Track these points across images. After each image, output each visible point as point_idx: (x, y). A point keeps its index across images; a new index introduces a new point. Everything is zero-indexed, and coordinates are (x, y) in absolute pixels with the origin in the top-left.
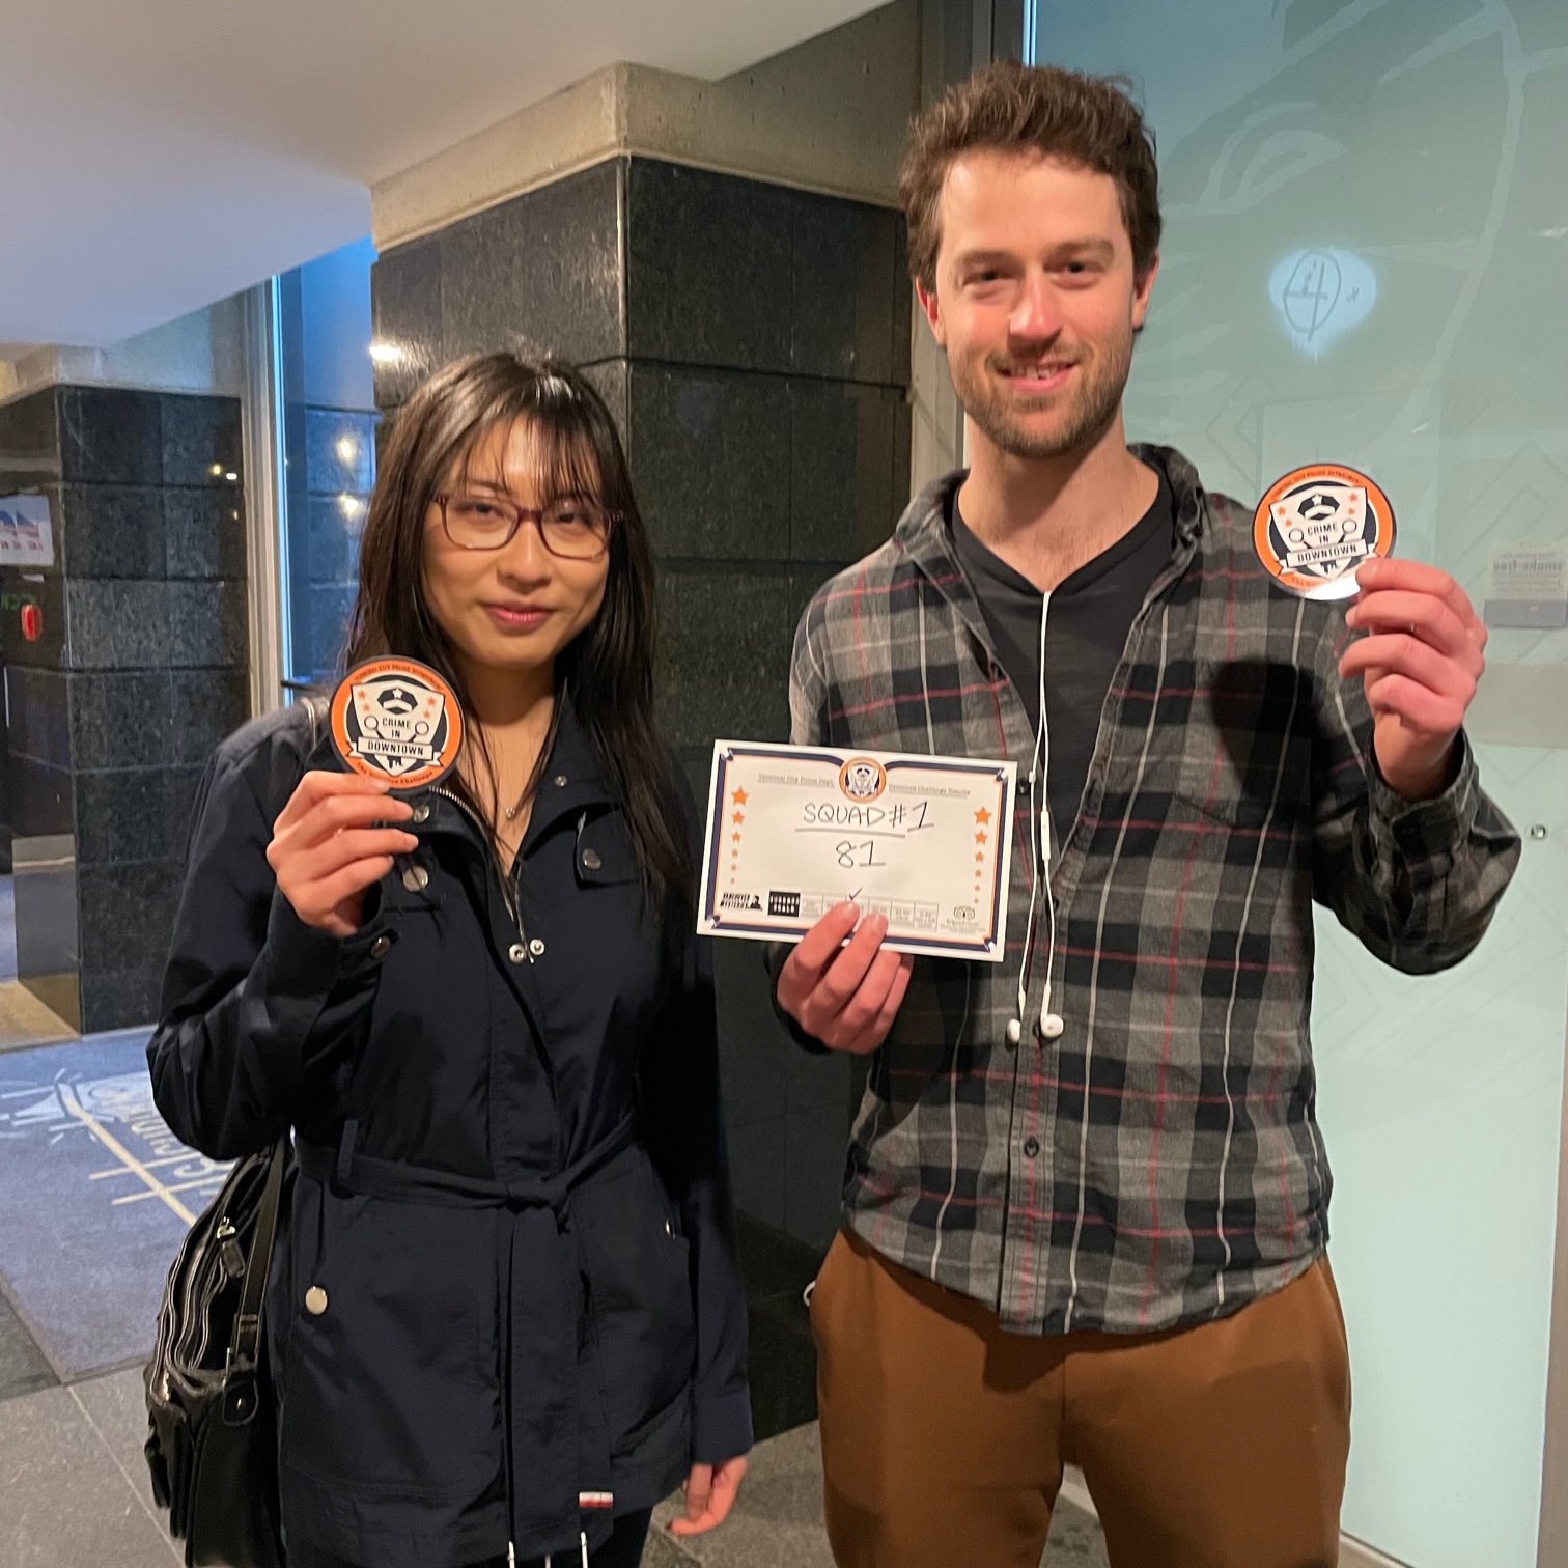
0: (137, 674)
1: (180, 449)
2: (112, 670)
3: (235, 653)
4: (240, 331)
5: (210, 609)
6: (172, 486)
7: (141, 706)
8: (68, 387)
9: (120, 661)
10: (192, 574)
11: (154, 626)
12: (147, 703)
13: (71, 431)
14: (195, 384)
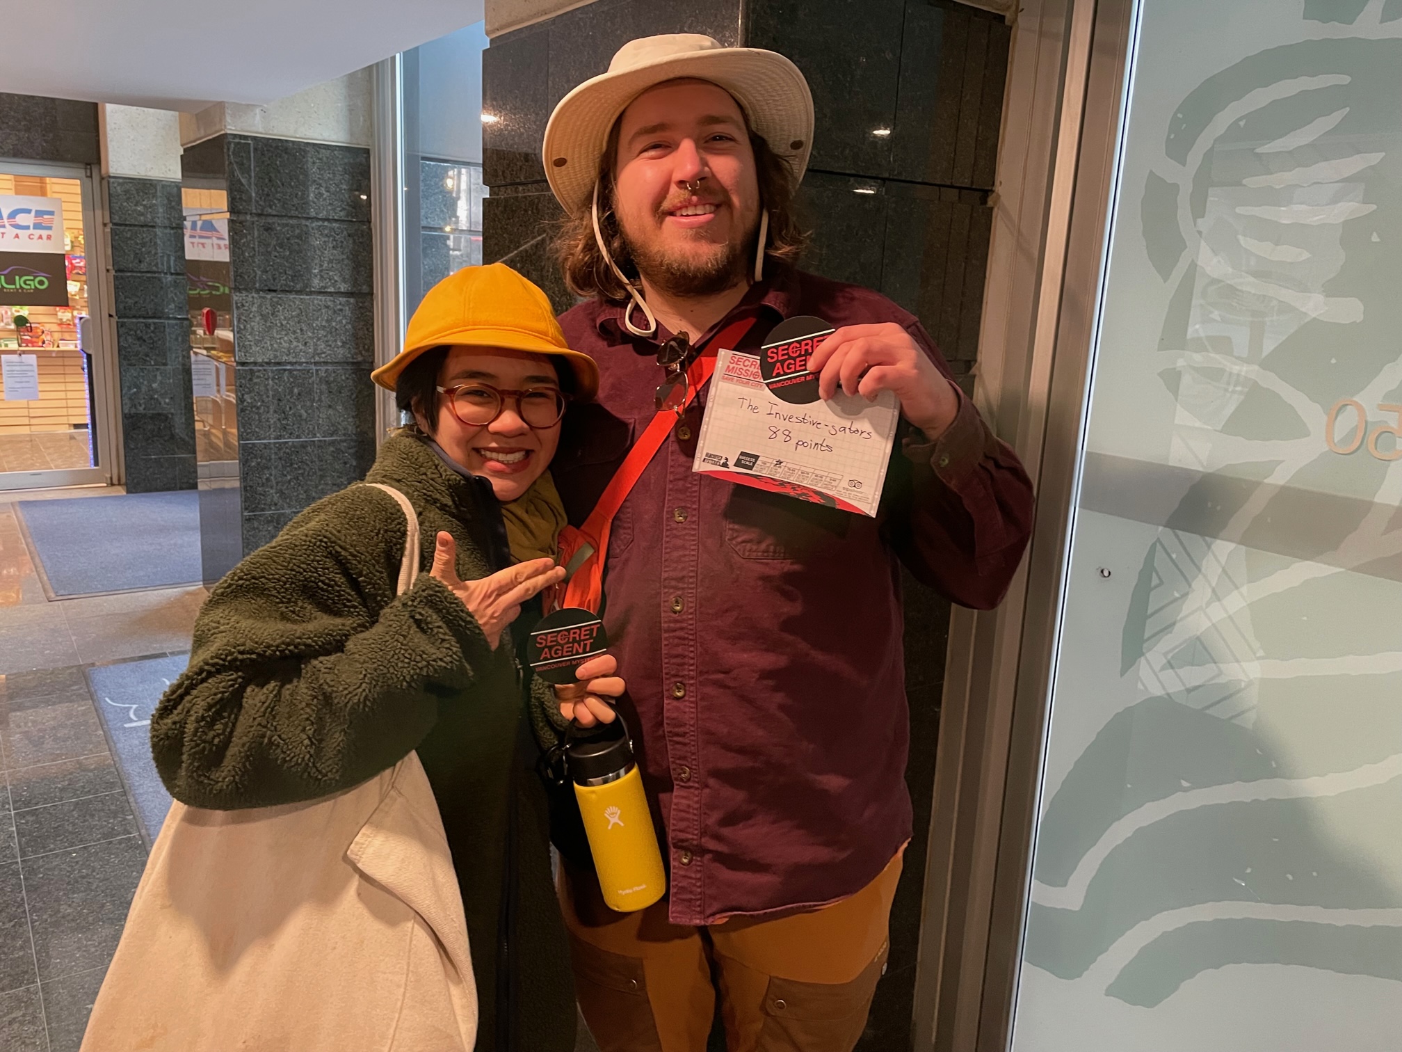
0: (288, 367)
1: (323, 190)
2: (268, 363)
3: (363, 352)
4: (370, 93)
5: (345, 316)
6: (318, 219)
7: (291, 392)
8: (235, 136)
9: (276, 357)
10: (332, 290)
11: (301, 330)
12: (296, 390)
13: (238, 173)
14: (334, 137)
